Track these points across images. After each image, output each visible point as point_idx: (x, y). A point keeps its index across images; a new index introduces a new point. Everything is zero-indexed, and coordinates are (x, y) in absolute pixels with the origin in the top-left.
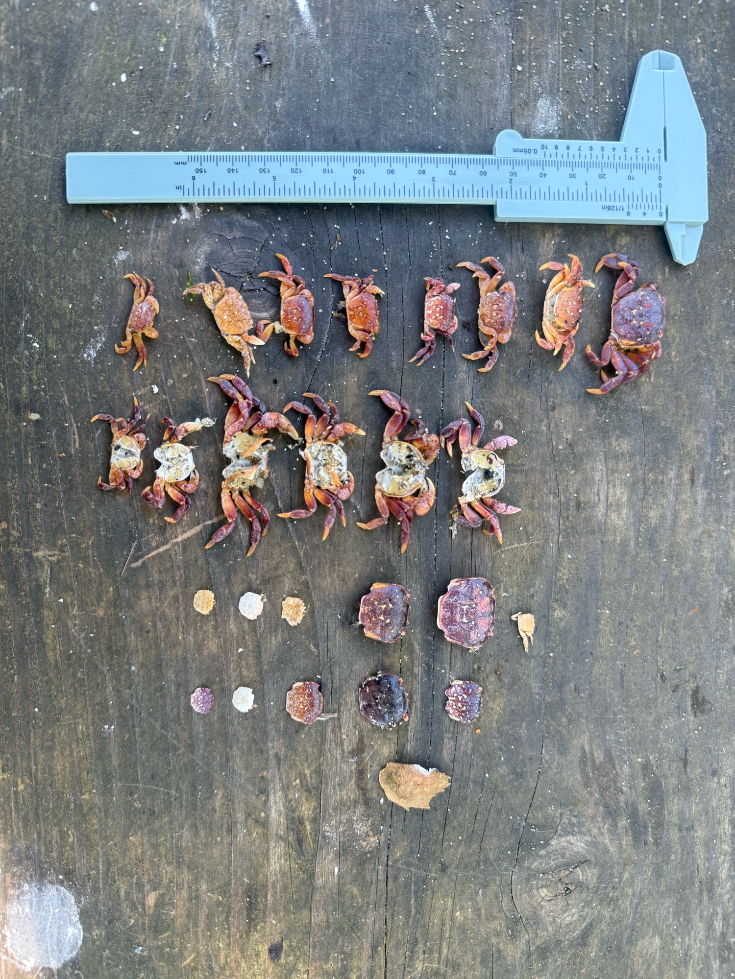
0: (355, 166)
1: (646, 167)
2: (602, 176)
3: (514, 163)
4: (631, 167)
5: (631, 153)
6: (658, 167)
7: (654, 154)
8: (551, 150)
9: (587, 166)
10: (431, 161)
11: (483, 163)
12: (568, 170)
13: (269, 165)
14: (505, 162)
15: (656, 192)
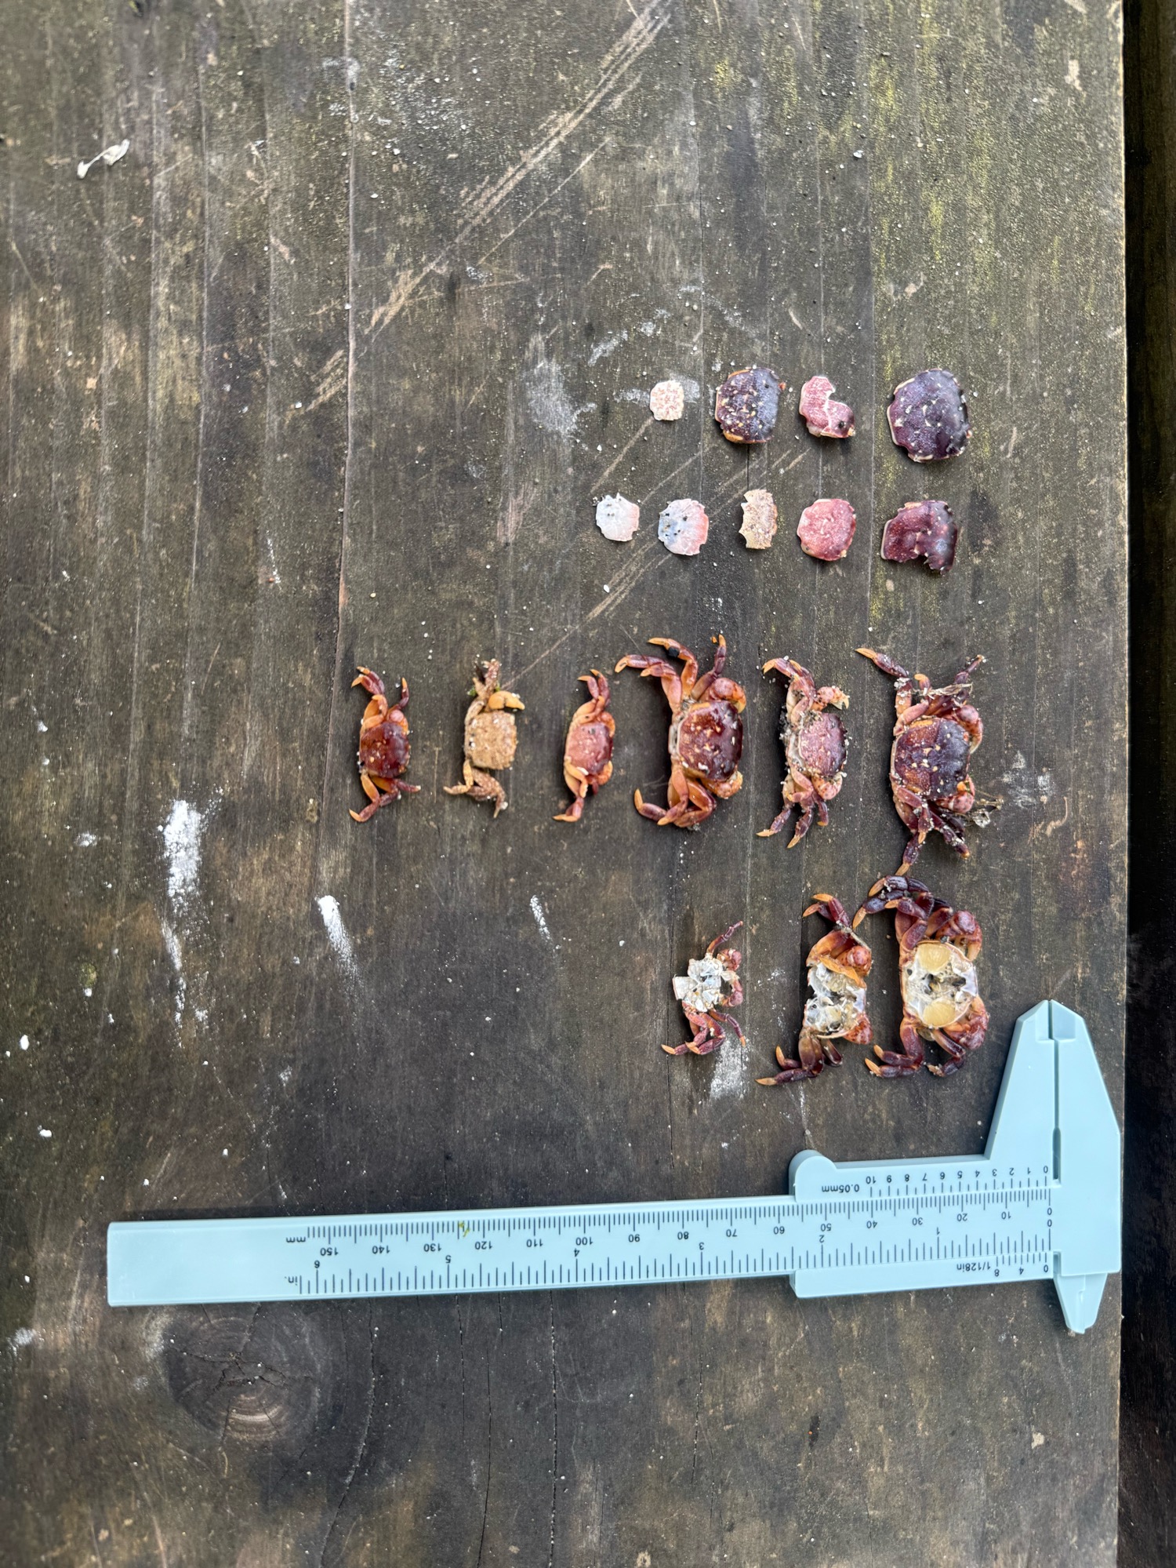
0: (578, 1232)
1: (1028, 1197)
2: (961, 1218)
3: (826, 1209)
4: (1006, 1198)
5: (1003, 1176)
6: (1044, 1194)
7: (1037, 1173)
8: (880, 1181)
9: (939, 1203)
11: (779, 1212)
12: (911, 1213)
14: (813, 1209)
15: (1043, 1235)
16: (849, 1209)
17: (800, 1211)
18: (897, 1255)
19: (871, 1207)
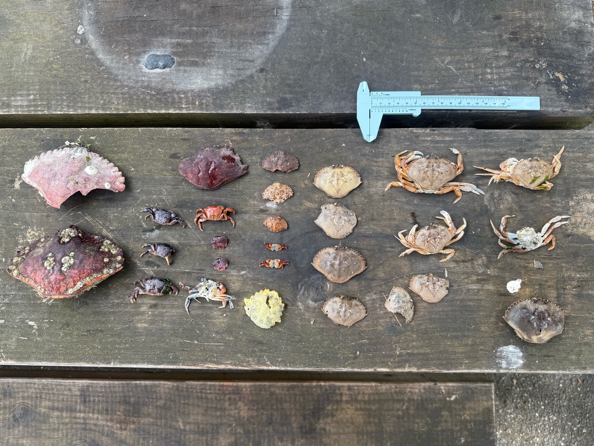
0: (461, 105)
1: (376, 107)
2: (389, 104)
3: (416, 106)
4: (380, 107)
5: (381, 111)
6: (372, 107)
7: (374, 111)
8: (405, 111)
9: (394, 106)
10: (440, 106)
11: (424, 106)
12: (399, 105)
13: (485, 105)
14: (418, 106)
15: (373, 100)
16: (411, 106)
17: (420, 106)
18: (402, 98)
19: (407, 106)
